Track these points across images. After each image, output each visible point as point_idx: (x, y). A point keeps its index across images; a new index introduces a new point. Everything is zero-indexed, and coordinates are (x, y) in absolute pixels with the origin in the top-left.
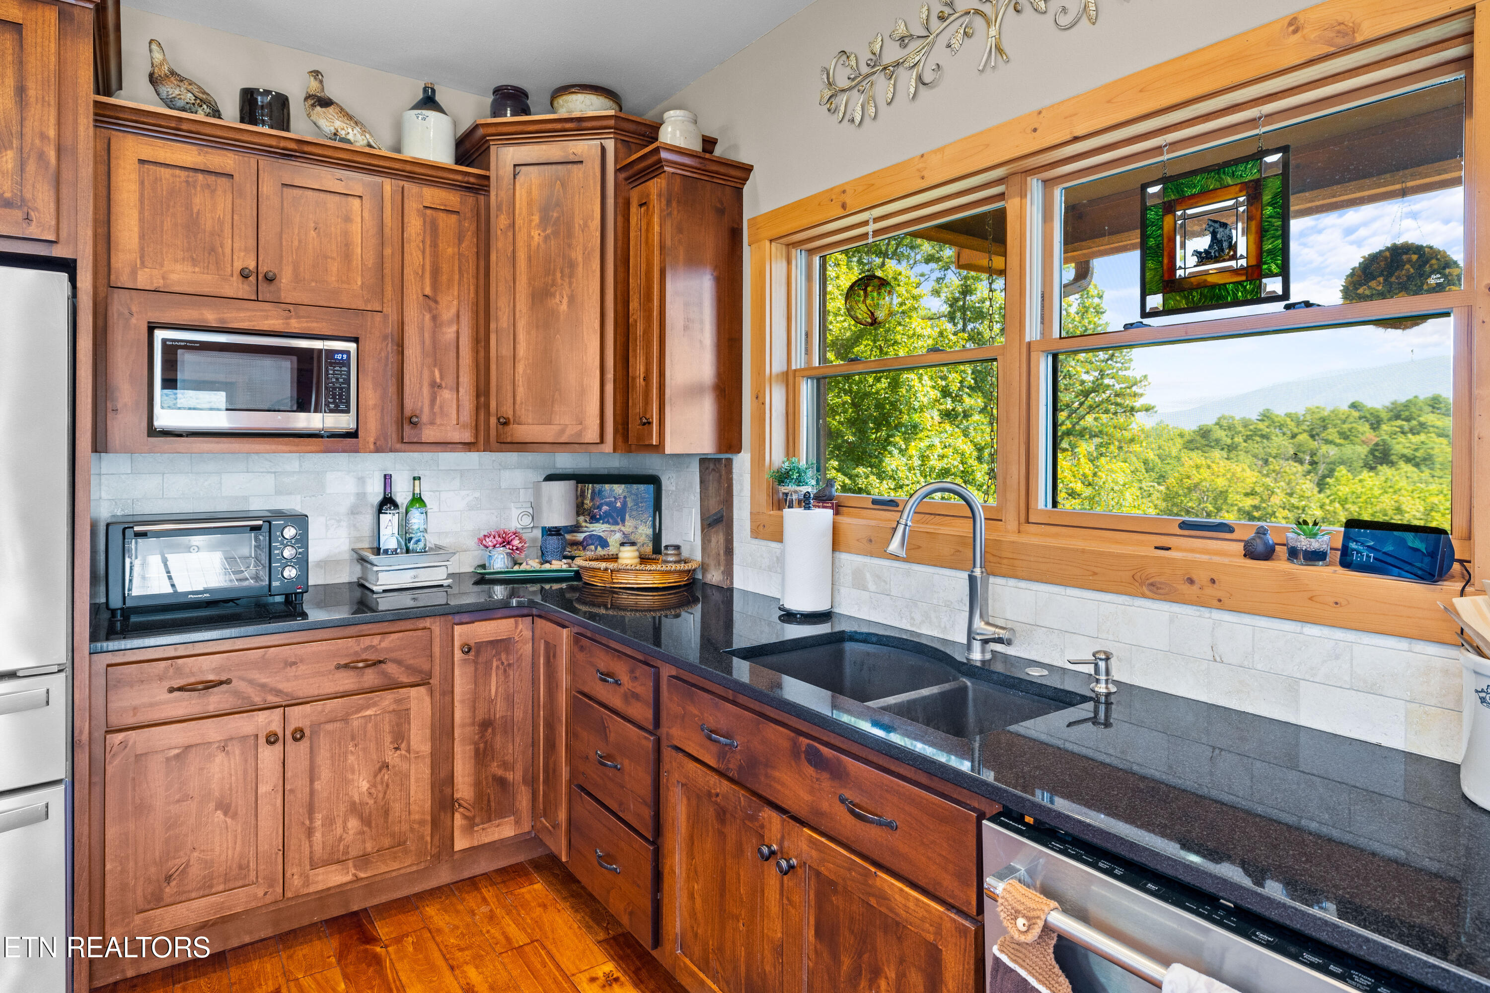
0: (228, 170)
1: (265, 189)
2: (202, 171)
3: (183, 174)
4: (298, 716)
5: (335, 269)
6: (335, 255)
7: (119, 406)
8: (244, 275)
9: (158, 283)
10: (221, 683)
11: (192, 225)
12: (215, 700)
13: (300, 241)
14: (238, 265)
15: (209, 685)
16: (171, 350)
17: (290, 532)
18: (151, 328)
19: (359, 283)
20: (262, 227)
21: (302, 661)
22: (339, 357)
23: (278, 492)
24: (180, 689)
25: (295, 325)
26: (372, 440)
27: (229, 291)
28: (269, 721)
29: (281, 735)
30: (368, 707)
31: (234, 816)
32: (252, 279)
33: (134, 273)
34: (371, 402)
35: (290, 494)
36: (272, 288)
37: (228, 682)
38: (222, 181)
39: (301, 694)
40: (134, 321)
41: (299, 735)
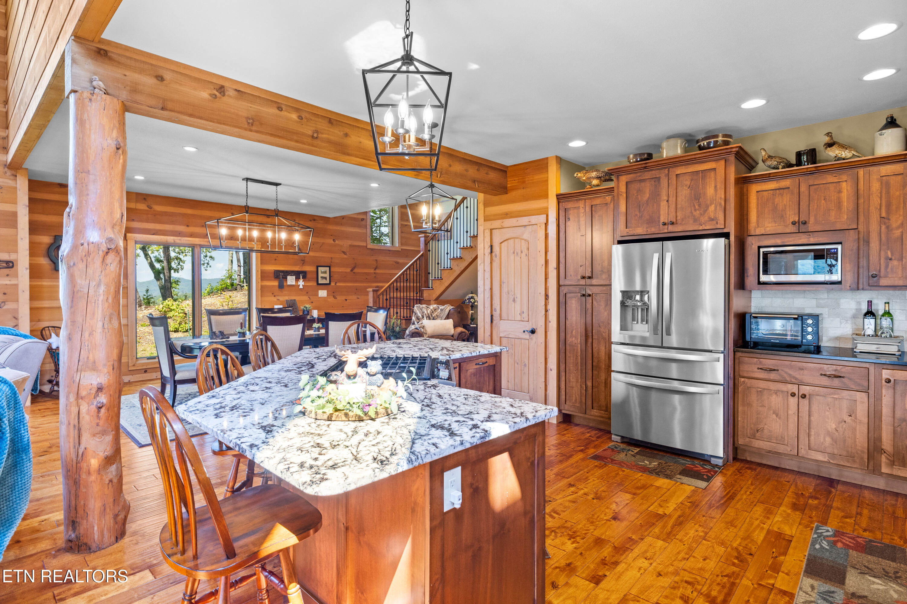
0: (788, 186)
1: (802, 189)
2: (778, 189)
3: (771, 192)
4: (805, 389)
5: (833, 214)
6: (833, 208)
7: (749, 275)
8: (794, 223)
9: (763, 232)
10: (774, 370)
11: (775, 209)
12: (773, 376)
13: (817, 206)
14: (791, 220)
15: (771, 370)
16: (766, 255)
17: (810, 321)
18: (759, 247)
19: (846, 218)
20: (801, 204)
21: (806, 369)
22: (833, 251)
23: (818, 306)
24: (761, 369)
25: (812, 241)
26: (848, 285)
27: (788, 231)
28: (794, 388)
29: (797, 393)
30: (835, 394)
31: (780, 418)
32: (797, 224)
33: (755, 230)
34: (848, 269)
35: (823, 307)
36: (805, 226)
37: (778, 370)
38: (786, 191)
39: (805, 381)
40: (753, 246)
41: (804, 396)
